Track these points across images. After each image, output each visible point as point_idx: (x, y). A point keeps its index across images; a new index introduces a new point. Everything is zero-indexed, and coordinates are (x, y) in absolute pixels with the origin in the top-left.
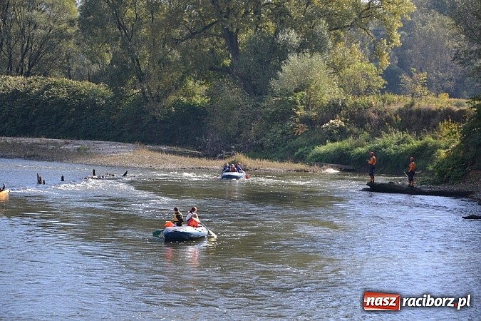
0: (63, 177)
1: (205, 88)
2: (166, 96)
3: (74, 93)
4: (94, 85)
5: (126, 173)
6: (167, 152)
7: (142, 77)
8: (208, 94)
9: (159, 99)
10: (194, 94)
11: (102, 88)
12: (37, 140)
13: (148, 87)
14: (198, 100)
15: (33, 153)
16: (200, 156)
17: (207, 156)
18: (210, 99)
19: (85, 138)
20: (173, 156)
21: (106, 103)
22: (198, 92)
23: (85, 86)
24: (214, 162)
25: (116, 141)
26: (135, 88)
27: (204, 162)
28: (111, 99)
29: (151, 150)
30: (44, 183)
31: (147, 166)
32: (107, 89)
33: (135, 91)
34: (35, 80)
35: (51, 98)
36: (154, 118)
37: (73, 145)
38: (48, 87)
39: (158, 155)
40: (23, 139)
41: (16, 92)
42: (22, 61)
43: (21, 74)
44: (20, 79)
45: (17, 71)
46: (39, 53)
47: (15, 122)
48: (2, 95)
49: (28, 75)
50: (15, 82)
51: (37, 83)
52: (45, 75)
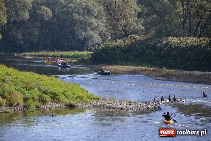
30: (207, 97)
34: (204, 39)
38: (210, 43)
40: (196, 72)
41: (192, 47)
42: (197, 29)
43: (196, 36)
44: (195, 39)
45: (194, 34)
46: (206, 25)
47: (192, 63)
48: (185, 48)
49: (199, 37)
50: (192, 41)
51: (204, 41)
52: (210, 37)
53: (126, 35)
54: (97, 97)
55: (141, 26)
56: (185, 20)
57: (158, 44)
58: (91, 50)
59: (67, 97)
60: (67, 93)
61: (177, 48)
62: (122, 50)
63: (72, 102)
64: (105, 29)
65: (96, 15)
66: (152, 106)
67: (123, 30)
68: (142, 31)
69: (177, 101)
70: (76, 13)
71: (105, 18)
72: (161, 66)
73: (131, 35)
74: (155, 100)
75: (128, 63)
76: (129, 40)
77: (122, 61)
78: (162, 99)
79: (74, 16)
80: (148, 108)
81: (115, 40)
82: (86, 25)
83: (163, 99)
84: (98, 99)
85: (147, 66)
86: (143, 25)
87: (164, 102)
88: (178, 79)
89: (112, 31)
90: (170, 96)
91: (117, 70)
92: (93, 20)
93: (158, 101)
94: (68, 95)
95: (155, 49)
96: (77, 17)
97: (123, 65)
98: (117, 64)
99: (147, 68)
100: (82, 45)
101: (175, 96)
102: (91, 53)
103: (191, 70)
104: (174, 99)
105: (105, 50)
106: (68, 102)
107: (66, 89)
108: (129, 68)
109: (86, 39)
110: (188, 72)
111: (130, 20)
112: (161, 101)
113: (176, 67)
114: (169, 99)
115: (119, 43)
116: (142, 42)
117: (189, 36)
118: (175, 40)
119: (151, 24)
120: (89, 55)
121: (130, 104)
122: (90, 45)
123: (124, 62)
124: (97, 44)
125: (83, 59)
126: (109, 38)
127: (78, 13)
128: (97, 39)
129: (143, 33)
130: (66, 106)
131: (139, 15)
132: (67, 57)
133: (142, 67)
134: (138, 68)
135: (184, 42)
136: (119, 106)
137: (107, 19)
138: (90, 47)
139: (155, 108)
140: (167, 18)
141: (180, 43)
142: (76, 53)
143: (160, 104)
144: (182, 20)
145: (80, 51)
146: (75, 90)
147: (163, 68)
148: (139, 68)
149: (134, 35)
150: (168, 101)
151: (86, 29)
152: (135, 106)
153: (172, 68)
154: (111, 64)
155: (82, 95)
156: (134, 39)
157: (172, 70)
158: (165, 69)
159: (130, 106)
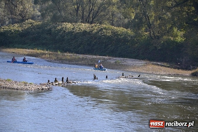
0: (107, 76)
1: (182, 33)
2: (162, 36)
3: (115, 33)
4: (125, 29)
5: (140, 75)
6: (161, 66)
7: (149, 26)
8: (184, 36)
9: (158, 38)
10: (177, 36)
11: (129, 31)
12: (94, 57)
13: (153, 31)
14: (179, 39)
15: (92, 63)
16: (178, 69)
17: (183, 69)
18: (185, 39)
19: (119, 57)
20: (165, 68)
21: (131, 39)
22: (179, 36)
23: (121, 30)
24: (186, 72)
25: (135, 58)
26: (146, 32)
27: (181, 72)
28: (134, 37)
29: (153, 64)
30: (97, 79)
31: (151, 72)
32: (132, 32)
33: (146, 33)
34: (95, 26)
35: (103, 36)
36: (156, 47)
37: (113, 60)
38: (102, 29)
39: (156, 67)
40: (88, 56)
41: (85, 32)
42: (89, 16)
43: (88, 22)
44: (87, 25)
45: (86, 21)
46: (98, 12)
47: (84, 47)
48: (78, 33)
49: (91, 23)
50: (84, 26)
51: (96, 27)
52: (101, 23)
53: (23, 20)
55: (38, 11)
56: (78, 8)
57: (53, 30)
61: (71, 33)
62: (19, 34)
66: (46, 87)
67: (20, 15)
68: (38, 16)
69: (70, 82)
72: (55, 49)
73: (27, 20)
74: (49, 81)
75: (25, 46)
76: (26, 25)
77: (19, 44)
80: (43, 89)
81: (13, 24)
83: (57, 81)
85: (43, 50)
86: (40, 11)
87: (57, 83)
88: (71, 62)
89: (10, 16)
90: (63, 78)
91: (14, 53)
93: (52, 83)
95: (50, 34)
97: (20, 48)
98: (14, 47)
101: (67, 78)
103: (83, 54)
104: (67, 80)
105: (2, 34)
108: (26, 51)
110: (81, 56)
111: (27, 6)
112: (55, 82)
113: (70, 51)
114: (62, 81)
115: (16, 27)
116: (38, 27)
117: (82, 22)
118: (69, 26)
119: (46, 11)
121: (26, 85)
123: (20, 45)
129: (39, 18)
131: (36, 2)
133: (38, 50)
134: (34, 51)
135: (77, 28)
136: (15, 86)
139: (49, 89)
140: (61, 4)
141: (73, 29)
143: (53, 85)
144: (76, 7)
147: (57, 52)
149: (31, 20)
152: (30, 87)
153: (66, 52)
156: (30, 24)
157: (66, 54)
158: (59, 53)
159: (26, 87)
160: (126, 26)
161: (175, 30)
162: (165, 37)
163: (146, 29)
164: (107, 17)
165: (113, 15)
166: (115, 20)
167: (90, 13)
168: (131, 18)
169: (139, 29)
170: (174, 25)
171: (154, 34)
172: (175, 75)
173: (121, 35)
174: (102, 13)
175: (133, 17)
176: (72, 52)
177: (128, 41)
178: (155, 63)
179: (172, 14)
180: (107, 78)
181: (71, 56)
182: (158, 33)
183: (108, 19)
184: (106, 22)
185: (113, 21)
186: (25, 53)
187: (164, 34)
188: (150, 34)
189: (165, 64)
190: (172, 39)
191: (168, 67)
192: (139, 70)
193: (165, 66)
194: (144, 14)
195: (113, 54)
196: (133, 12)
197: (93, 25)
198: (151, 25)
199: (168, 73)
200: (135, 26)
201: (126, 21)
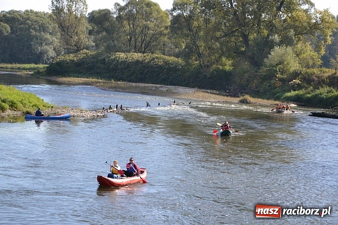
1: (231, 62)
2: (212, 65)
3: (166, 63)
4: (176, 59)
5: (190, 102)
6: (211, 93)
7: (200, 55)
8: (233, 65)
9: (208, 66)
10: (226, 65)
11: (180, 60)
12: (147, 85)
13: (203, 61)
14: (227, 68)
15: (145, 91)
16: (227, 96)
17: (231, 96)
18: (233, 67)
19: (171, 85)
21: (182, 68)
22: (228, 64)
23: (172, 59)
24: (234, 99)
25: (186, 86)
26: (196, 61)
27: (229, 99)
28: (185, 66)
29: (203, 92)
31: (201, 99)
32: (182, 61)
34: (147, 55)
35: (155, 65)
36: (205, 76)
37: (165, 88)
38: (153, 59)
39: (206, 94)
40: (140, 84)
41: (138, 61)
42: (141, 46)
43: (141, 52)
44: (140, 54)
45: (139, 51)
46: (150, 42)
47: (137, 76)
48: (131, 62)
49: (144, 53)
50: (137, 56)
51: (148, 57)
52: (152, 53)
53: (78, 50)
54: (52, 106)
55: (92, 42)
56: (131, 38)
57: (107, 59)
58: (46, 63)
59: (24, 105)
60: (24, 102)
61: (124, 62)
62: (74, 64)
63: (29, 110)
64: (59, 44)
65: (51, 32)
66: (101, 114)
67: (75, 45)
68: (93, 47)
70: (32, 29)
71: (59, 34)
72: (109, 78)
73: (82, 50)
74: (104, 108)
75: (78, 75)
76: (81, 55)
77: (74, 73)
78: (110, 108)
79: (32, 32)
80: (98, 116)
81: (68, 54)
82: (42, 40)
84: (52, 107)
86: (94, 42)
88: (124, 90)
89: (66, 47)
90: (117, 105)
91: (70, 81)
92: (48, 36)
93: (107, 110)
94: (25, 104)
95: (104, 63)
96: (33, 33)
97: (76, 77)
98: (70, 76)
99: (97, 80)
100: (38, 59)
102: (46, 65)
103: (136, 82)
104: (121, 107)
105: (58, 64)
106: (25, 110)
107: (23, 98)
108: (81, 80)
109: (42, 54)
110: (134, 84)
111: (82, 37)
113: (123, 80)
115: (71, 57)
116: (93, 57)
117: (134, 52)
118: (122, 55)
119: (100, 41)
120: (44, 68)
121: (82, 112)
122: (45, 58)
124: (52, 57)
125: (39, 71)
126: (63, 53)
127: (35, 29)
128: (52, 53)
129: (94, 48)
130: (23, 113)
131: (90, 33)
132: (24, 69)
133: (93, 79)
135: (130, 57)
136: (72, 113)
137: (61, 35)
138: (46, 61)
139: (104, 116)
140: (115, 35)
141: (126, 58)
142: (33, 65)
143: (108, 112)
144: (129, 37)
145: (36, 64)
146: (32, 99)
147: (111, 80)
148: (90, 80)
149: (86, 50)
150: (115, 109)
151: (41, 44)
152: (86, 114)
153: (119, 80)
154: (65, 76)
155: (38, 103)
156: (85, 54)
157: (119, 83)
158: (113, 81)
159: (82, 114)
160: (177, 56)
161: (224, 59)
162: (214, 66)
163: (196, 58)
164: (159, 47)
165: (164, 45)
166: (167, 50)
167: (142, 43)
168: (181, 47)
169: (189, 58)
170: (223, 54)
171: (203, 63)
172: (224, 102)
173: (172, 65)
174: (154, 43)
175: (184, 47)
176: (125, 81)
177: (179, 70)
178: (205, 90)
179: (221, 44)
180: (159, 105)
181: (124, 84)
182: (208, 63)
183: (160, 49)
184: (158, 52)
185: (164, 51)
186: (80, 82)
187: (214, 63)
188: (200, 63)
189: (215, 92)
190: (221, 67)
191: (218, 94)
192: (190, 97)
193: (215, 94)
194: (194, 43)
195: (165, 82)
196: (183, 42)
197: (145, 55)
198: (200, 54)
199: (217, 100)
200: (185, 56)
201: (177, 50)
